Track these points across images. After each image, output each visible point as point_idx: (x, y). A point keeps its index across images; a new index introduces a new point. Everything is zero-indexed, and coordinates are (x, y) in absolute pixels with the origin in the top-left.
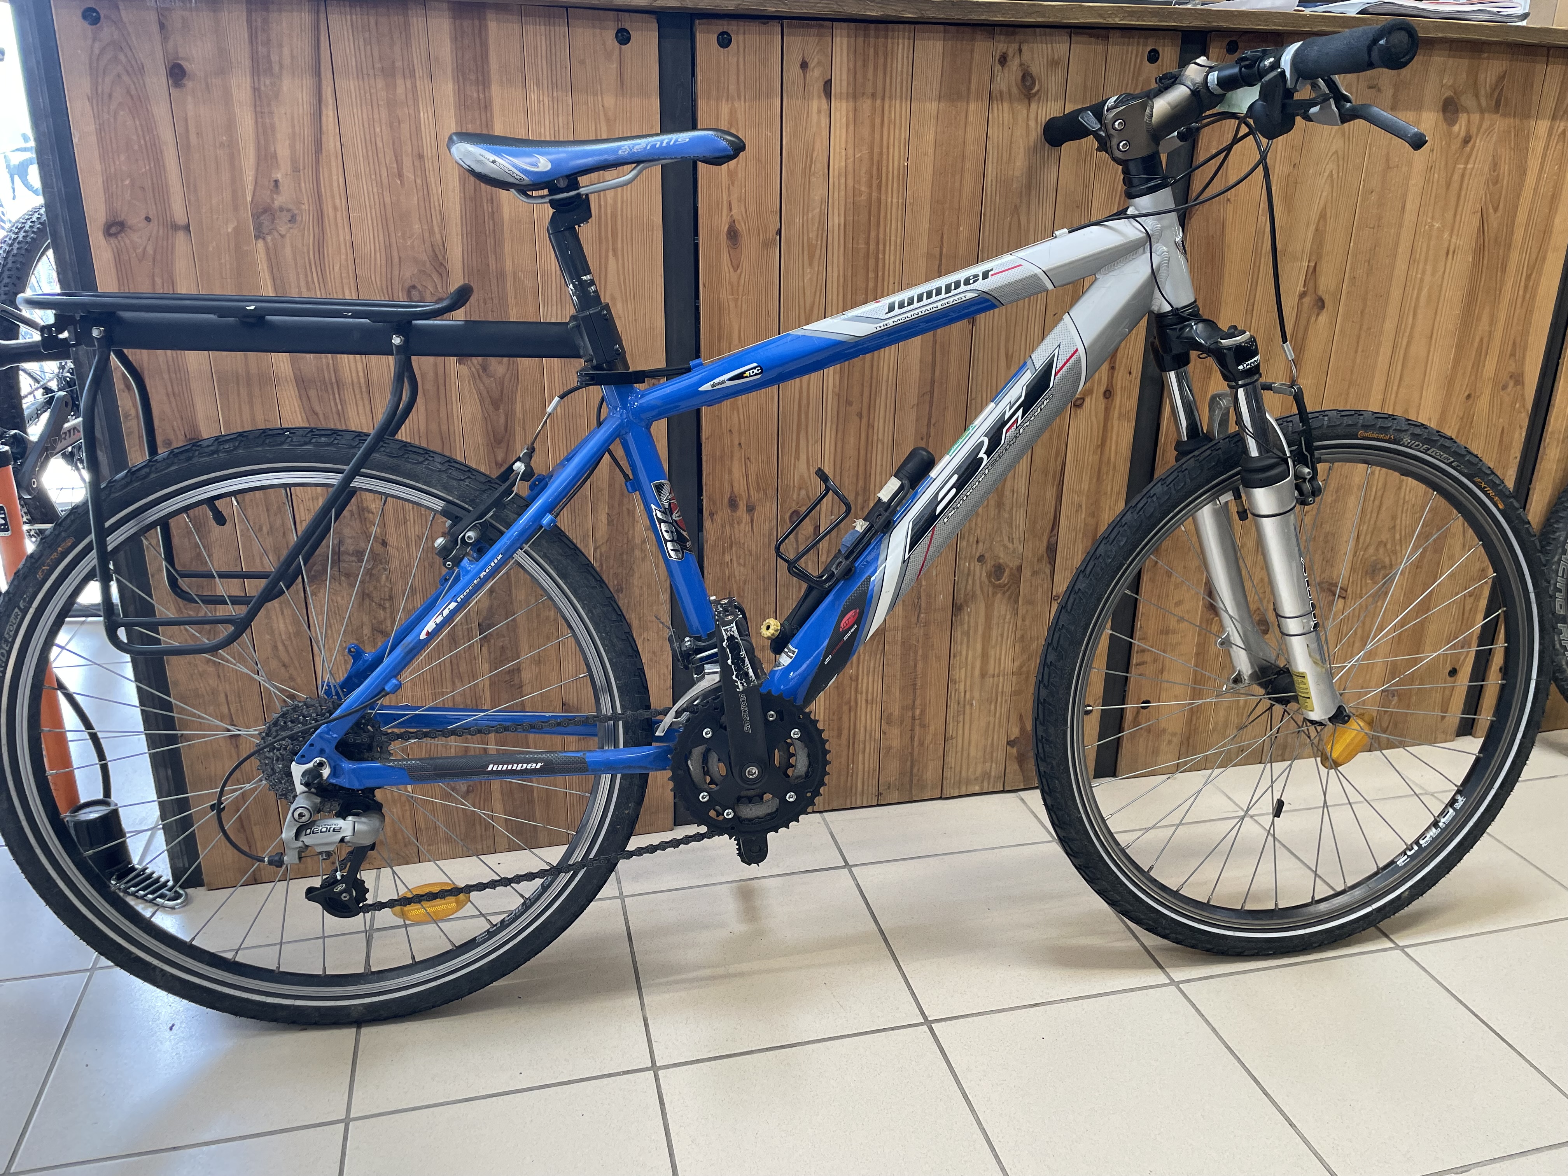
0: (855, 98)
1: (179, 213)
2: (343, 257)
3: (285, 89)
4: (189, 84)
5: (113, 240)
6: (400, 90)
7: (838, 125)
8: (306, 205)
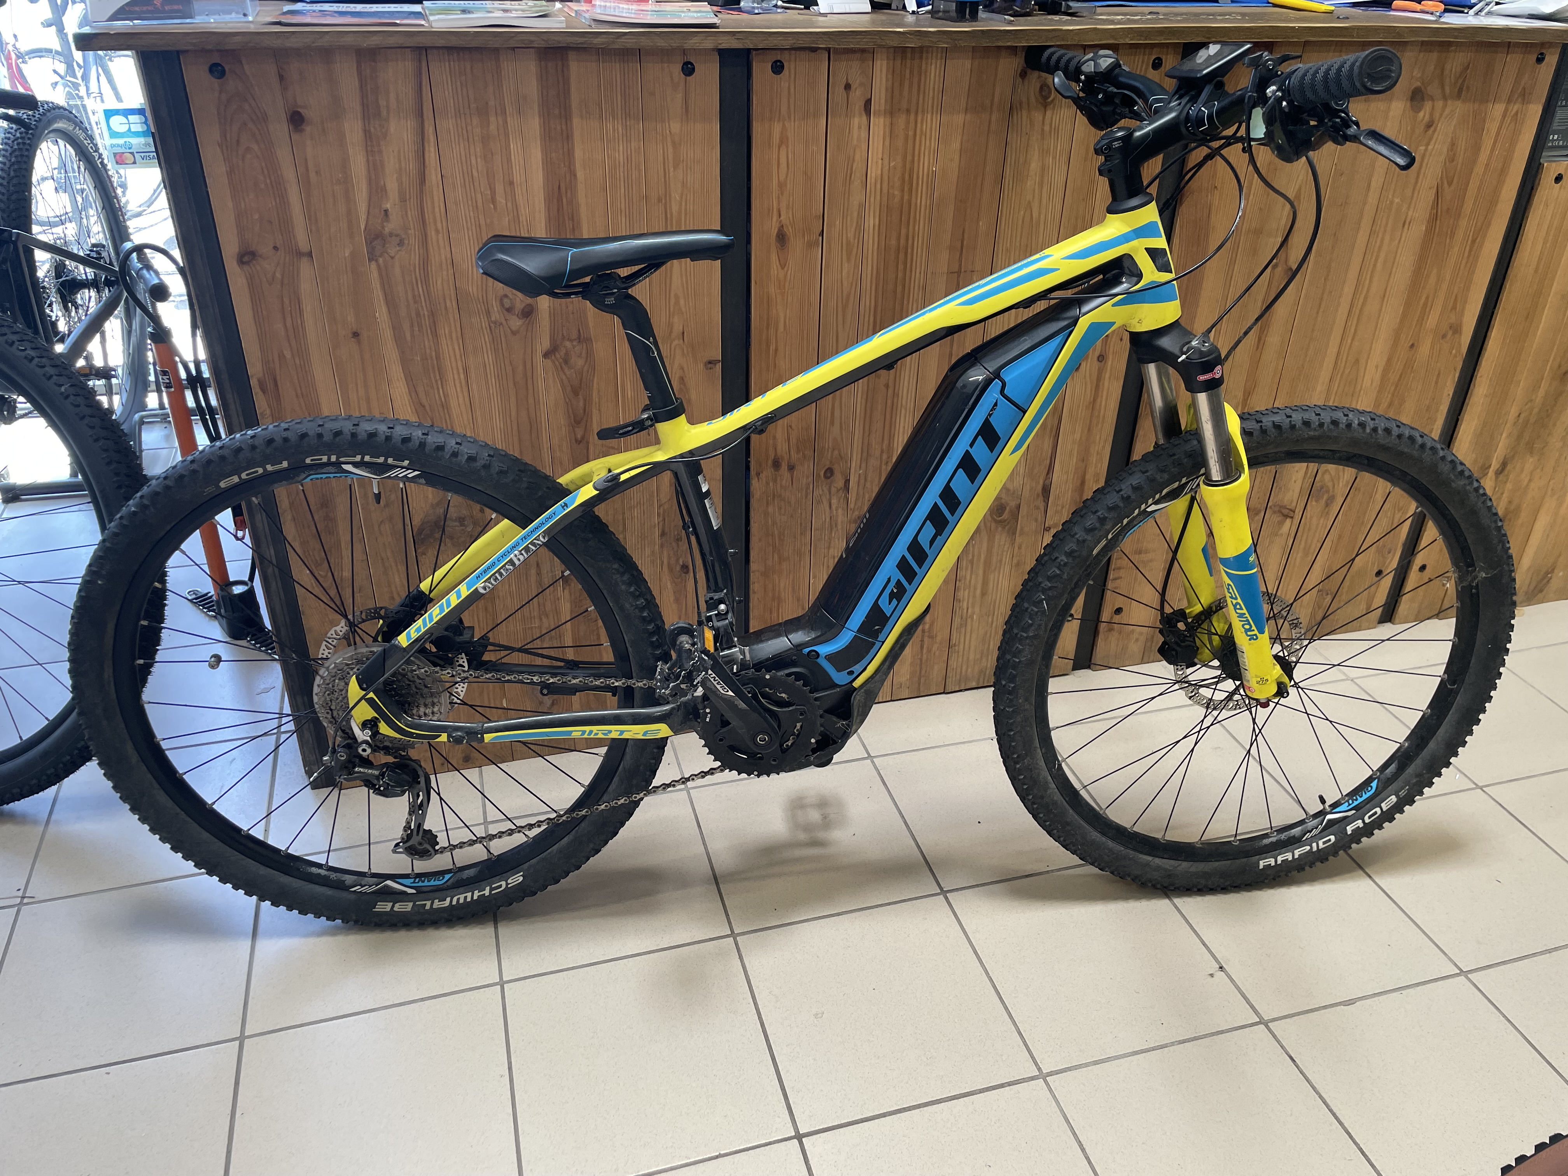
0: (892, 113)
1: (303, 242)
2: (445, 273)
3: (392, 130)
4: (308, 129)
5: (246, 268)
6: (493, 127)
8: (413, 230)
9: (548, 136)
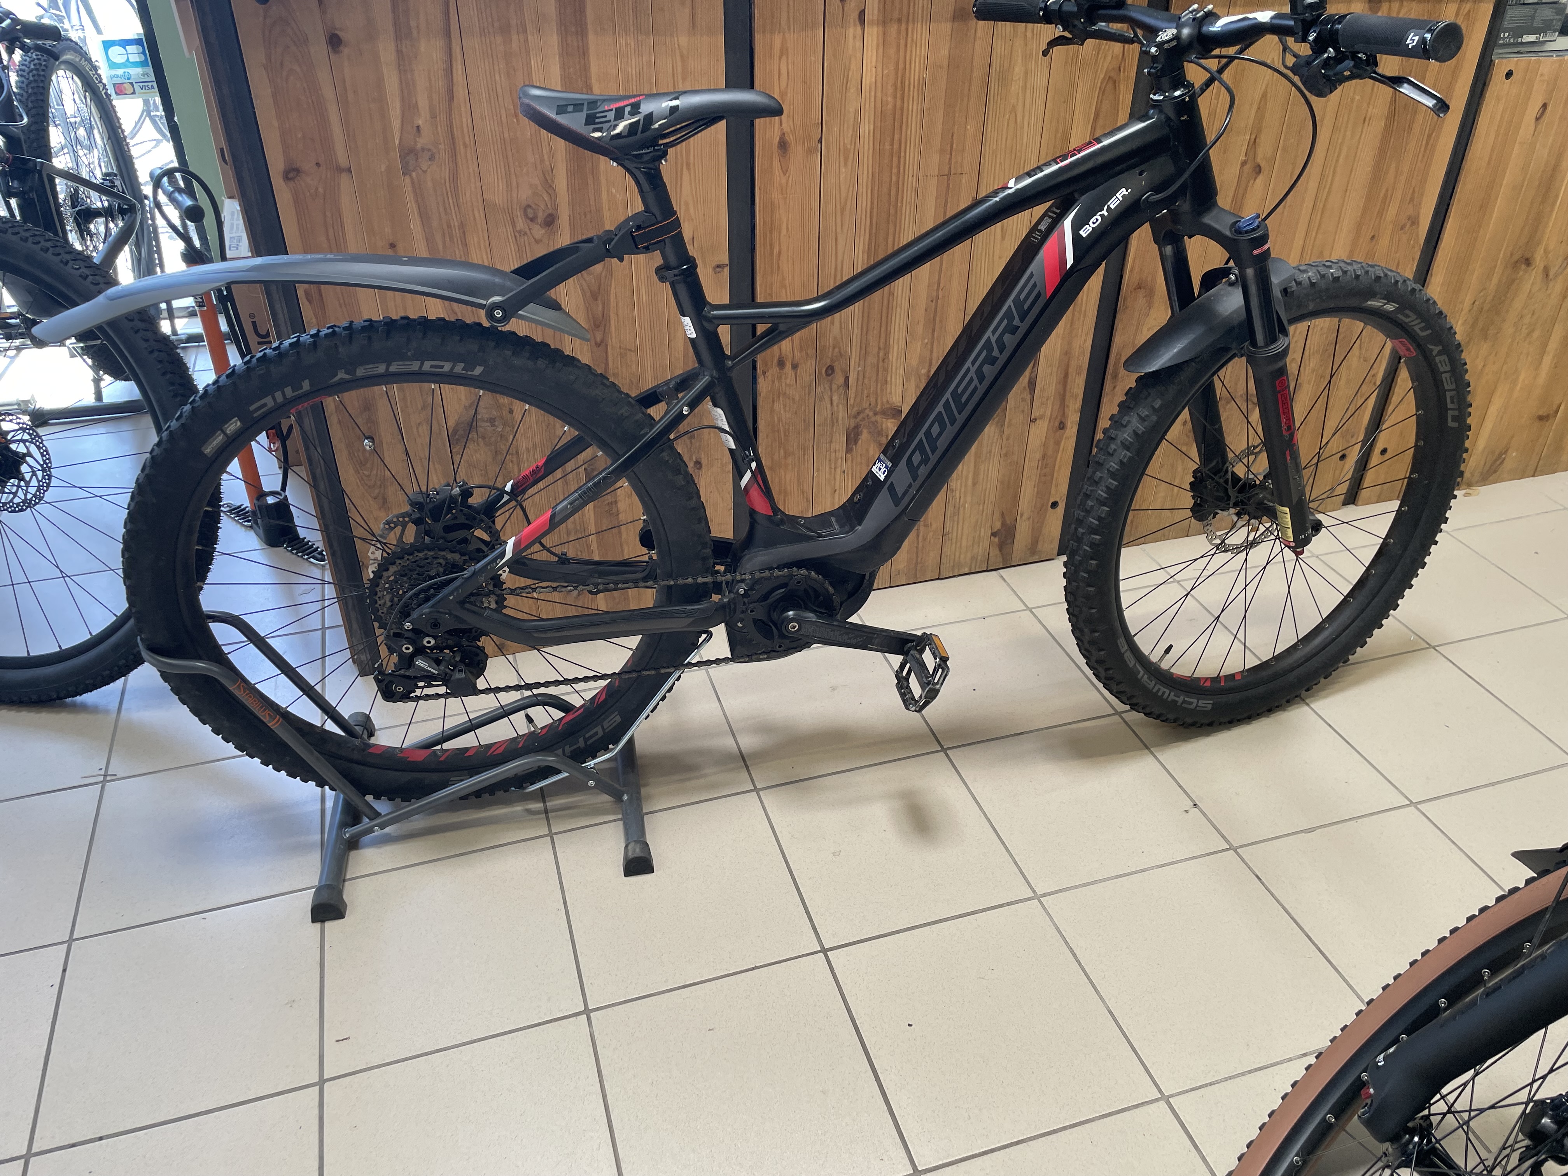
0: (884, 23)
1: (342, 157)
2: (473, 186)
3: (422, 49)
4: (346, 51)
5: (291, 184)
6: (515, 45)
7: (870, 48)
8: (443, 144)
9: (565, 52)
